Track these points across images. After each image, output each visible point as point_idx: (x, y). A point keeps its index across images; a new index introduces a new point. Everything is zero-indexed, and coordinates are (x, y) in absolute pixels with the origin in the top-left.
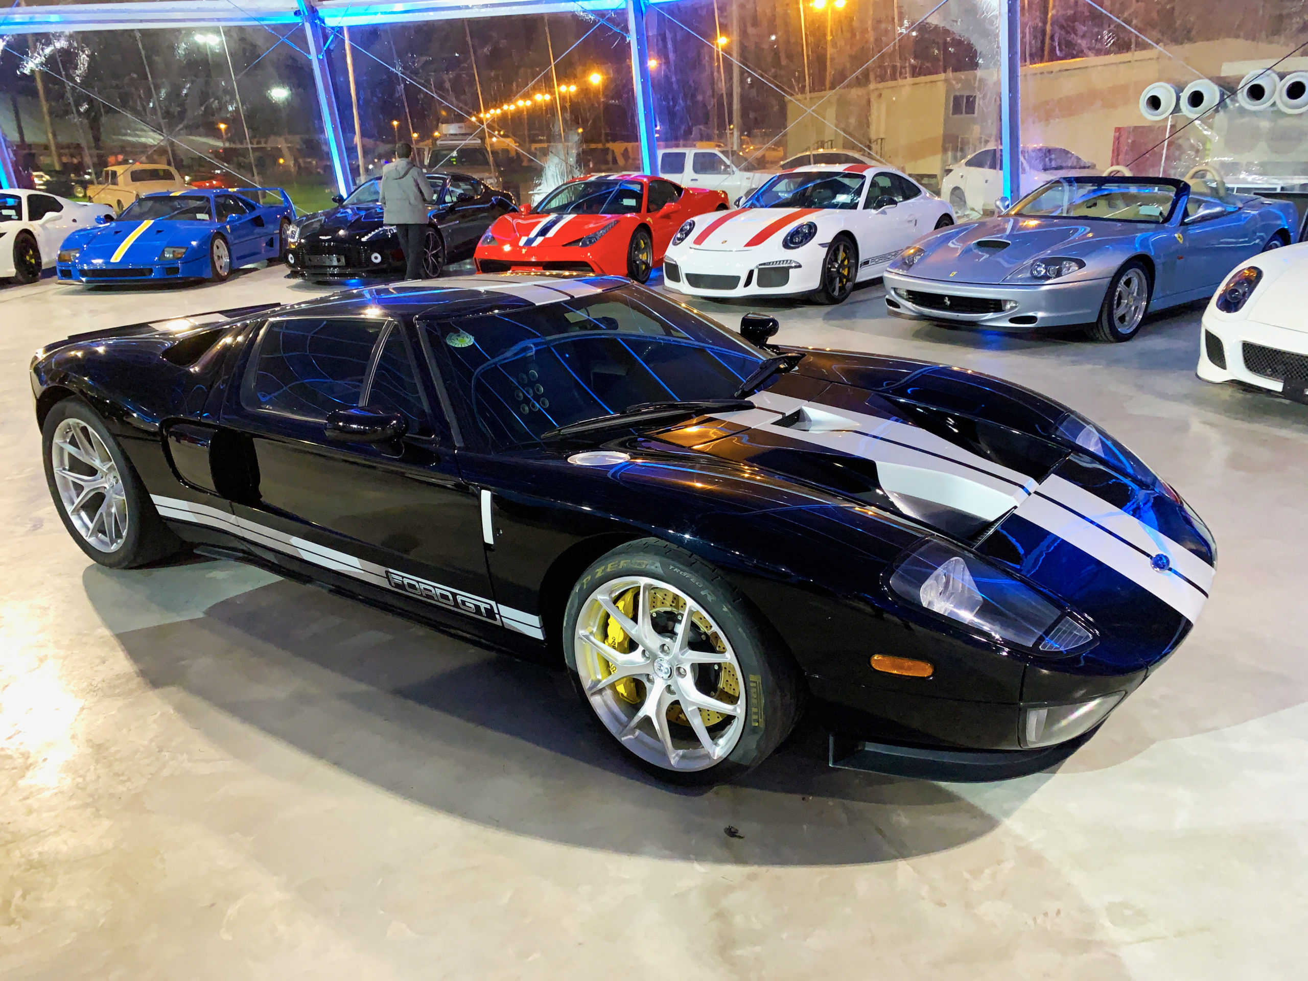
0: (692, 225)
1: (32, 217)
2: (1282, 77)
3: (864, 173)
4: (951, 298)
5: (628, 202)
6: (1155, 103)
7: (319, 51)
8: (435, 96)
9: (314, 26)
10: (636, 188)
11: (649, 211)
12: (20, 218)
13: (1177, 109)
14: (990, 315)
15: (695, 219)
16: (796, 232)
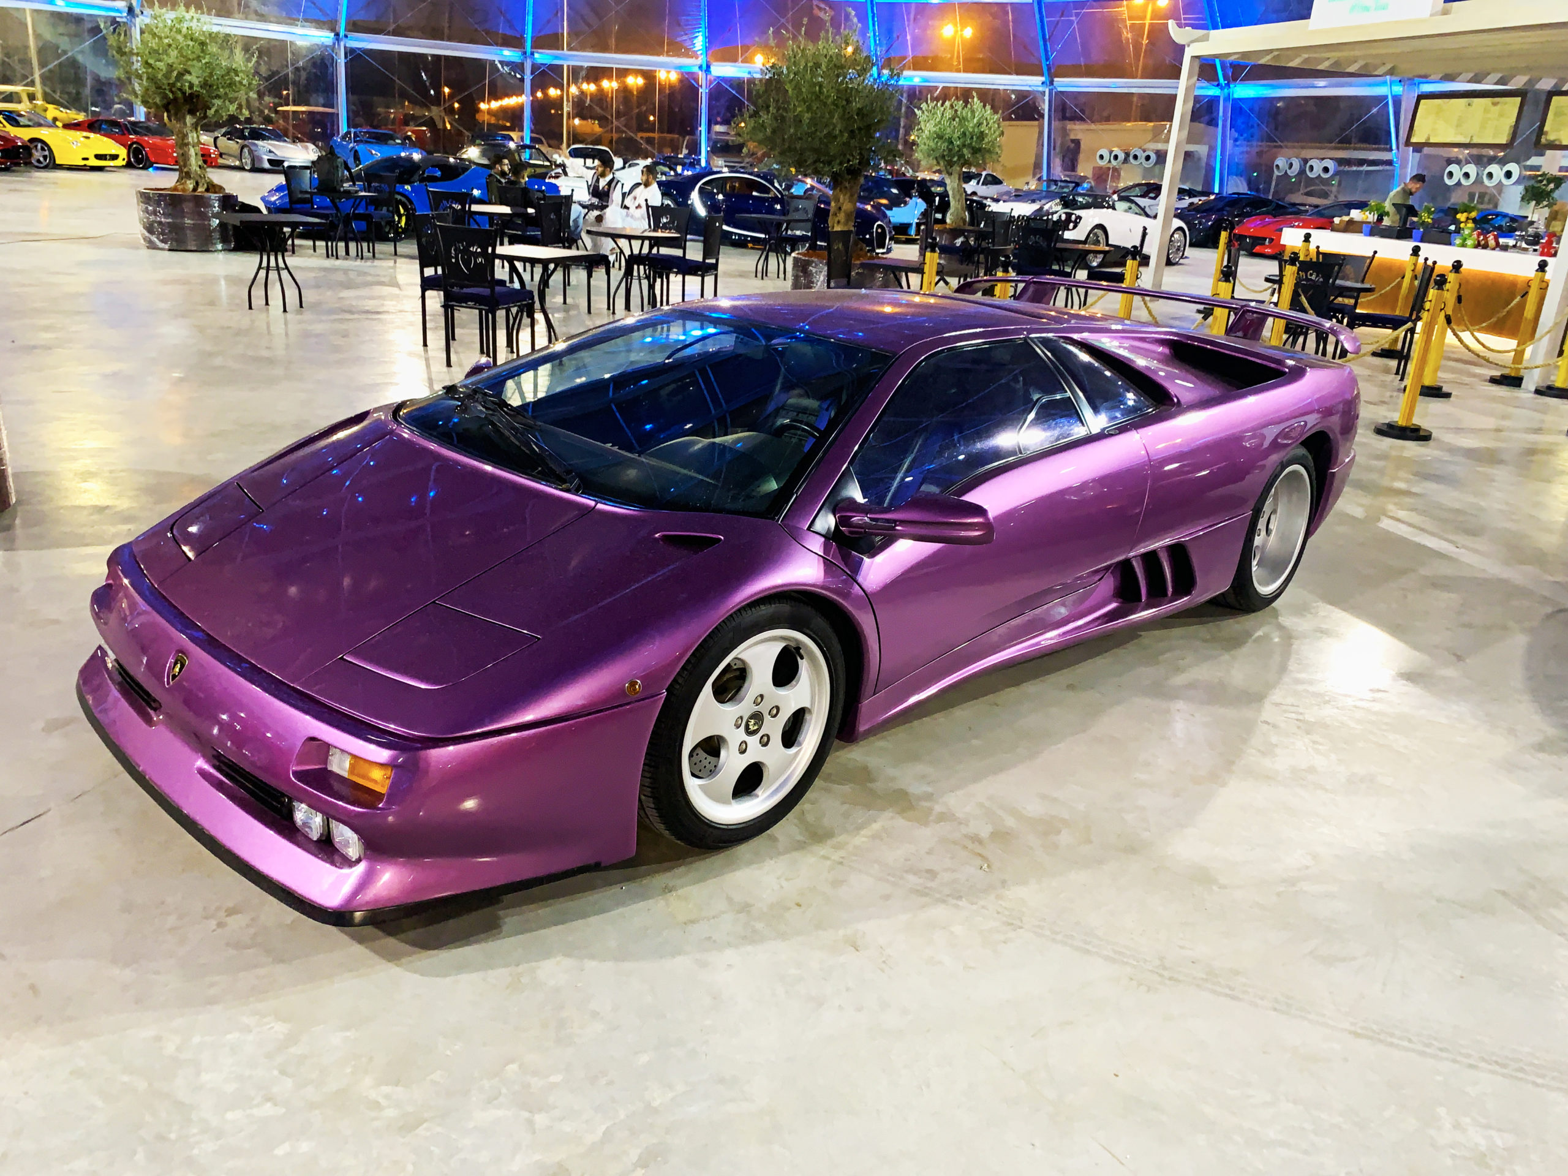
2: (1144, 151)
6: (1102, 157)
13: (1110, 161)
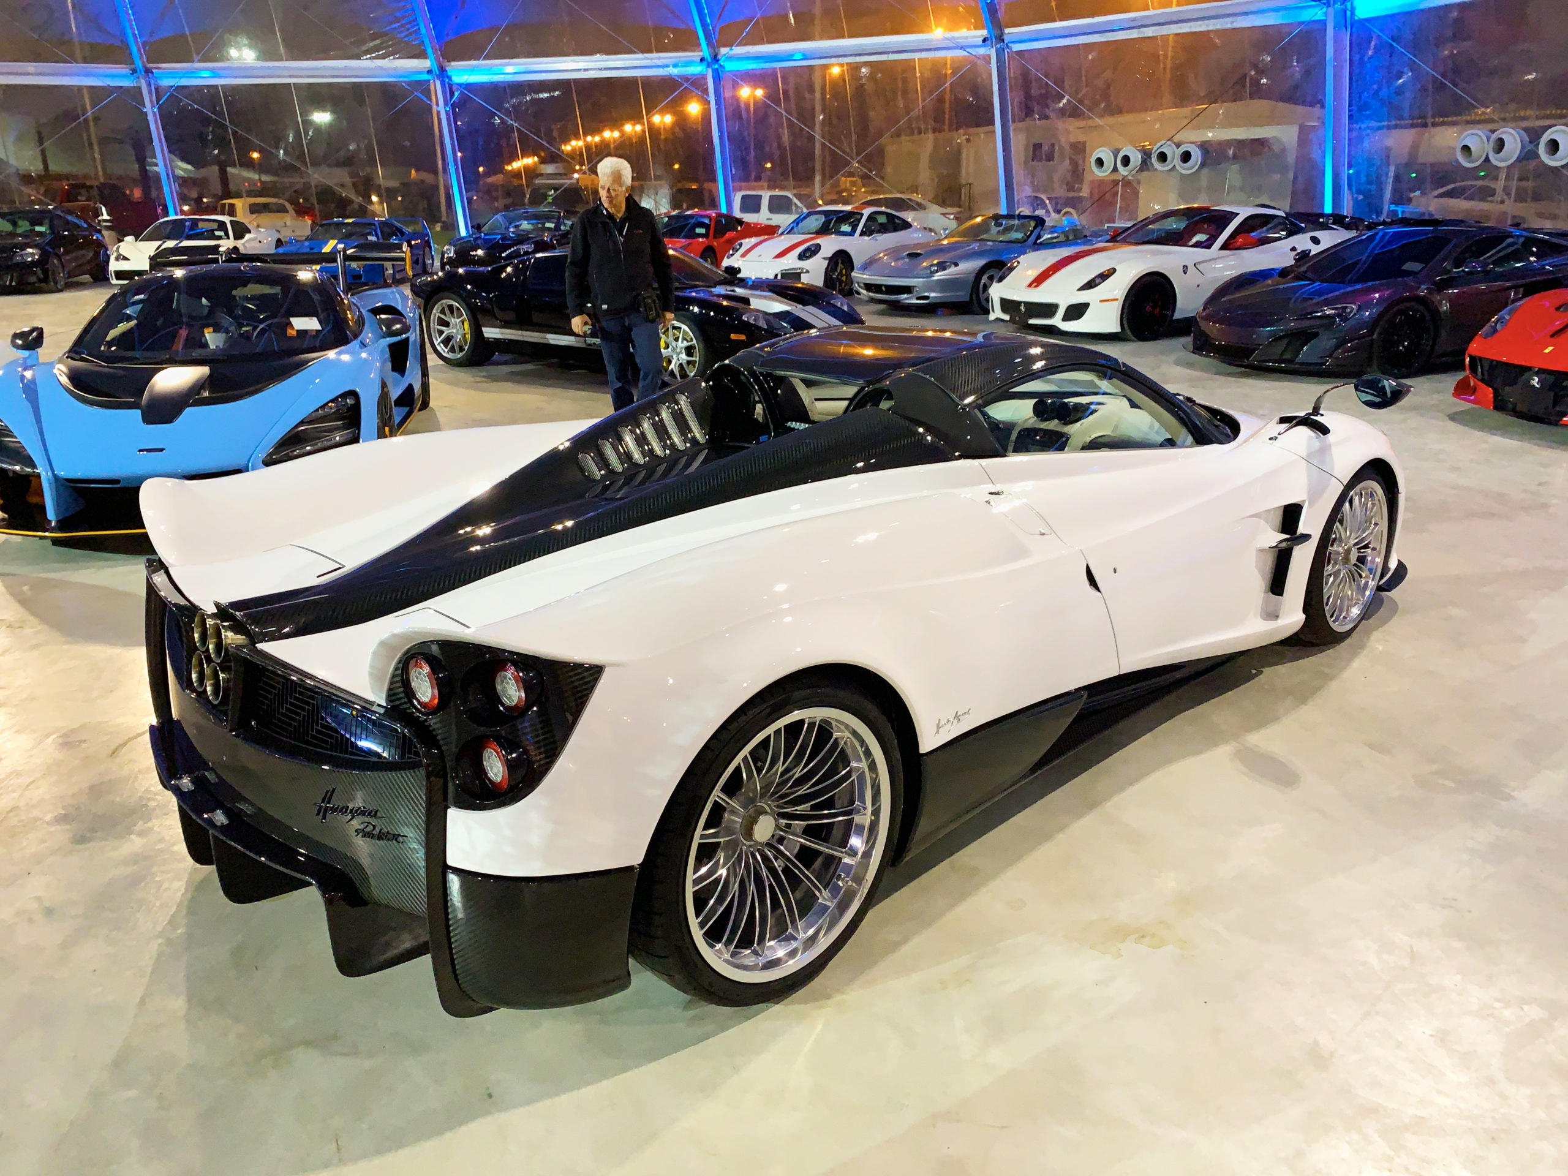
0: (741, 245)
1: (236, 238)
2: (1178, 145)
3: (863, 212)
4: (886, 286)
5: (699, 230)
6: (1100, 162)
7: (446, 104)
8: (544, 143)
9: (443, 84)
10: (707, 221)
11: (715, 237)
12: (228, 238)
13: (1115, 169)
14: (905, 296)
15: (743, 241)
16: (807, 249)
